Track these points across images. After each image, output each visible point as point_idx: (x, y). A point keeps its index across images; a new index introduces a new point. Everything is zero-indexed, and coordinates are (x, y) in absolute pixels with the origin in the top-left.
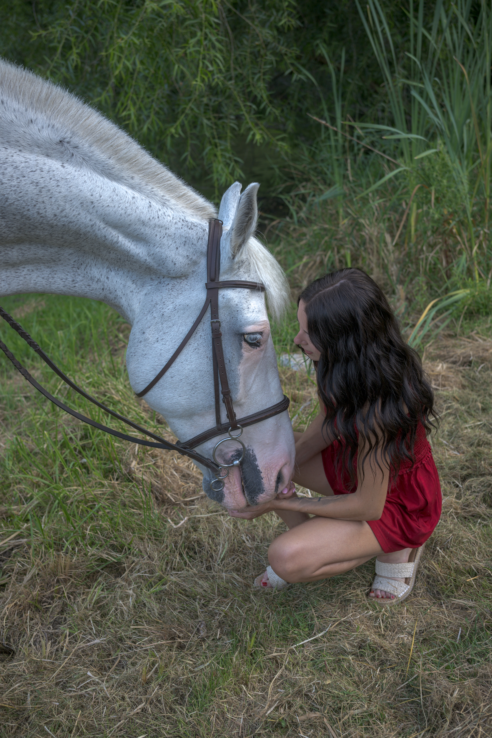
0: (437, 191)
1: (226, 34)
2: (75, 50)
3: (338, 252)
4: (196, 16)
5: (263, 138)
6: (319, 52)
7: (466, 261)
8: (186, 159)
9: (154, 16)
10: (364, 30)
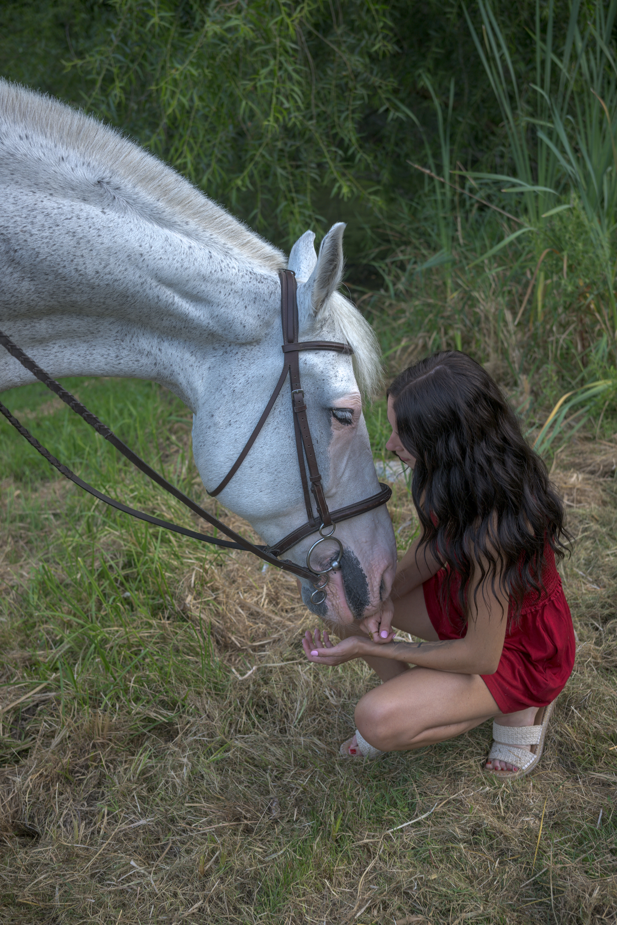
0: (570, 257)
1: (306, 63)
2: (118, 84)
3: (446, 333)
4: (268, 41)
5: (352, 192)
6: (421, 83)
7: (608, 345)
8: (255, 217)
9: (216, 41)
10: (478, 57)
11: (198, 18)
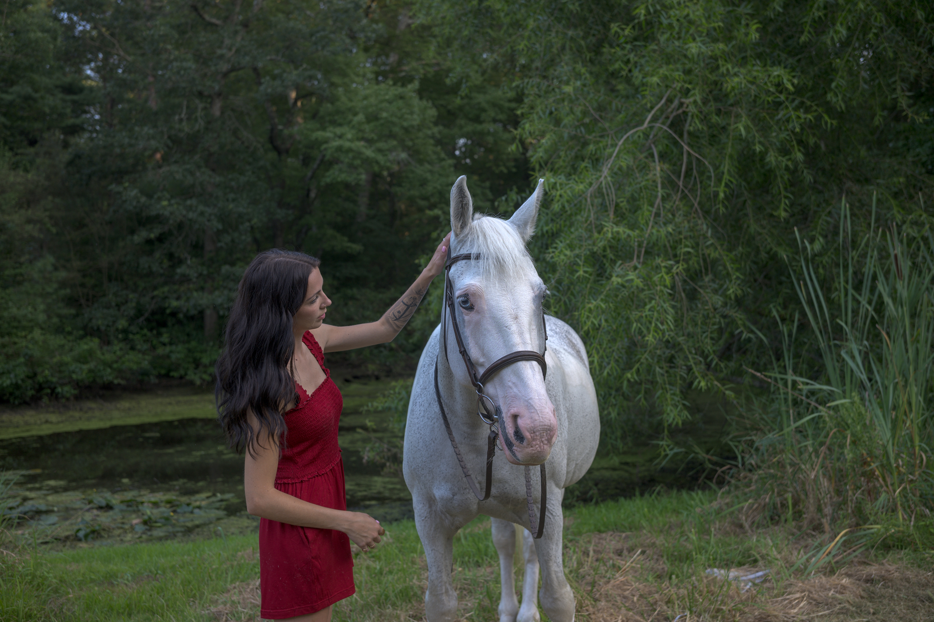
0: (853, 435)
1: (680, 301)
3: (779, 494)
4: (652, 288)
5: (707, 385)
6: (772, 316)
7: (889, 502)
8: (640, 399)
9: (619, 287)
11: (608, 271)
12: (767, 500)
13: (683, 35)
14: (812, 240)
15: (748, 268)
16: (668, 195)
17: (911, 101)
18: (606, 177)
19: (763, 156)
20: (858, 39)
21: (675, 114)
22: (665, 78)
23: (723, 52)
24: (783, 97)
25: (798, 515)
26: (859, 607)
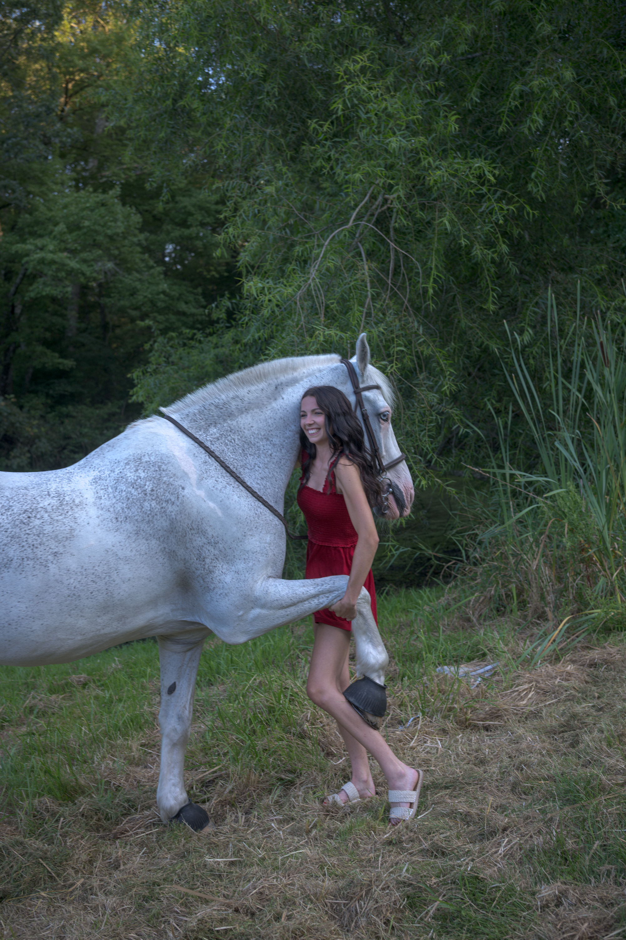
0: (570, 523)
12: (493, 592)
13: (382, 129)
14: (521, 332)
15: (461, 363)
16: (378, 294)
17: (609, 188)
18: (314, 279)
19: (469, 249)
20: (554, 127)
21: (379, 211)
22: (367, 175)
23: (424, 145)
24: (485, 189)
25: (523, 605)
26: (583, 692)
